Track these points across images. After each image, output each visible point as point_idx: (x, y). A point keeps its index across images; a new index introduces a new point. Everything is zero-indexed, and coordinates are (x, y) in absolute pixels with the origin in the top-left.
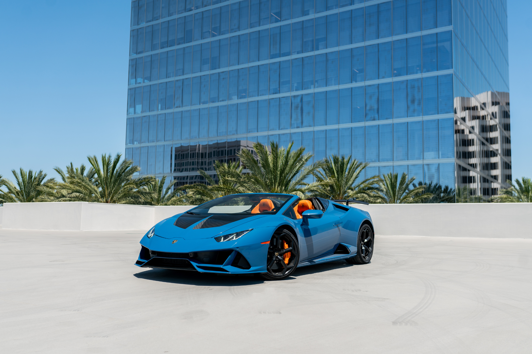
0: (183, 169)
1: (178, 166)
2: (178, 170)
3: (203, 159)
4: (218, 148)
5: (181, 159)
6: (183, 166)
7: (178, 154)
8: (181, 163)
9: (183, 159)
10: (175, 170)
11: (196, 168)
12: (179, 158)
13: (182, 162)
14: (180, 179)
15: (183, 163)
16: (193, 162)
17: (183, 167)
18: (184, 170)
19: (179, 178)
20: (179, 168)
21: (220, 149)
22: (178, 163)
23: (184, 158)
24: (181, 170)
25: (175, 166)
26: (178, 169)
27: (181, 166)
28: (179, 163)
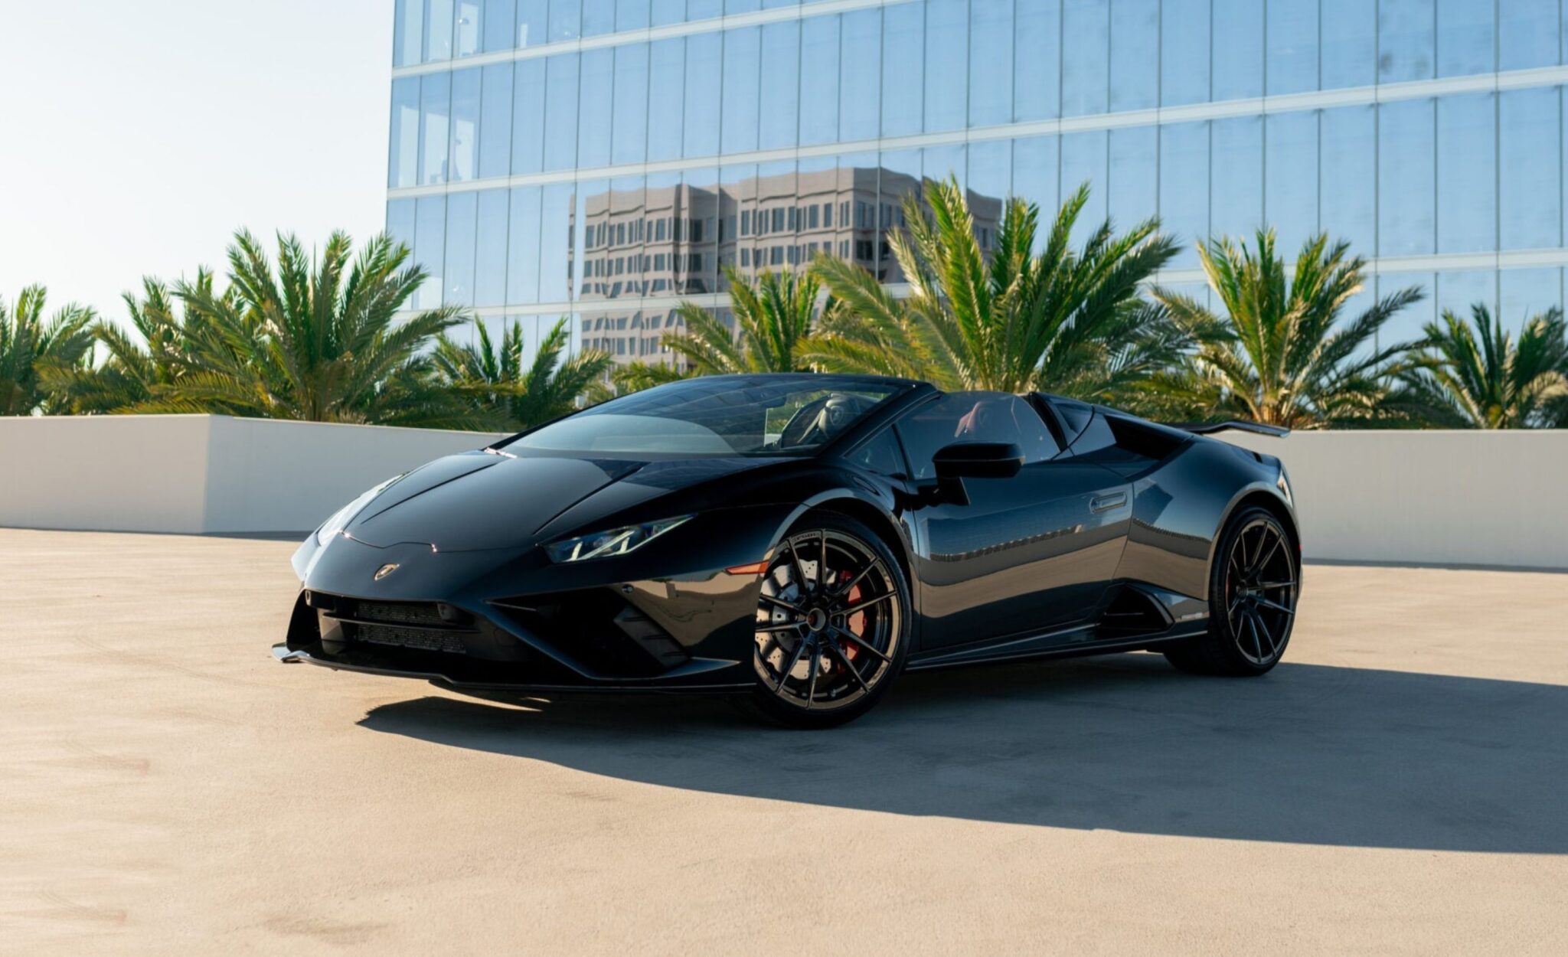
0: (617, 287)
1: (597, 275)
2: (597, 291)
3: (699, 243)
4: (801, 198)
5: (611, 244)
6: (620, 271)
7: (599, 227)
8: (610, 262)
9: (620, 247)
10: (586, 289)
11: (670, 281)
12: (603, 243)
13: (615, 256)
14: (607, 327)
15: (619, 260)
16: (659, 258)
17: (613, 279)
18: (623, 289)
19: (604, 324)
20: (601, 280)
21: (771, 205)
22: (597, 262)
23: (621, 241)
24: (610, 291)
25: (587, 273)
26: (597, 285)
27: (609, 274)
28: (603, 260)
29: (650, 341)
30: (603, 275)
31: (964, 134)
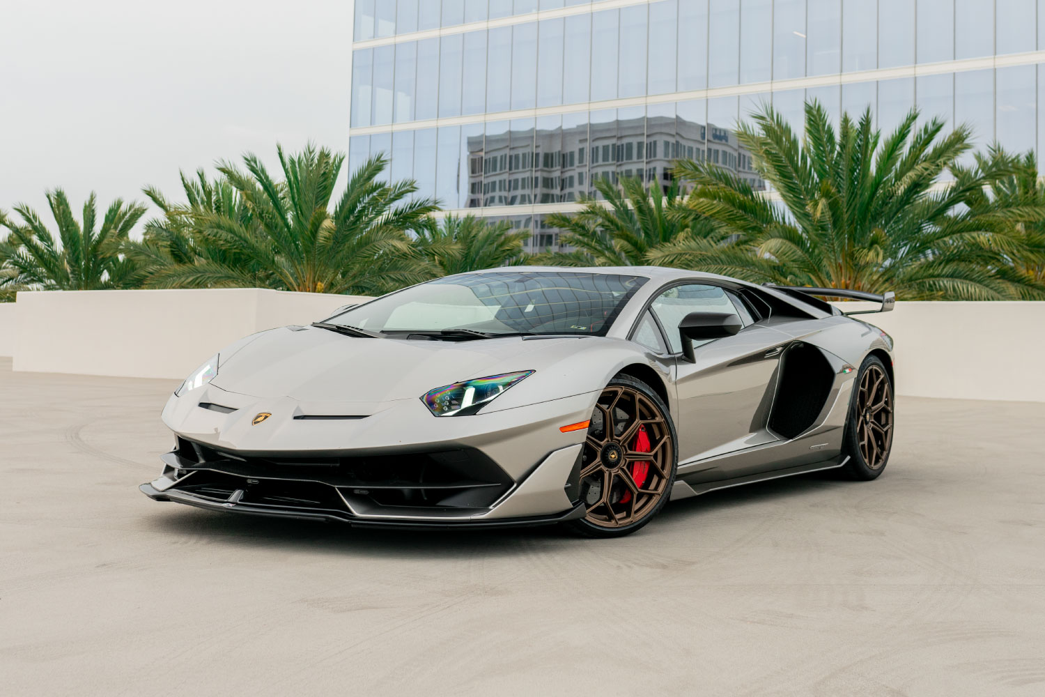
1: (500, 190)
2: (501, 201)
4: (620, 138)
5: (510, 169)
6: (516, 188)
8: (510, 181)
9: (516, 171)
12: (505, 168)
13: (513, 177)
15: (516, 181)
17: (513, 193)
18: (518, 199)
20: (504, 194)
21: (625, 141)
23: (517, 167)
26: (500, 198)
29: (539, 237)
30: (505, 190)
31: (770, 85)
